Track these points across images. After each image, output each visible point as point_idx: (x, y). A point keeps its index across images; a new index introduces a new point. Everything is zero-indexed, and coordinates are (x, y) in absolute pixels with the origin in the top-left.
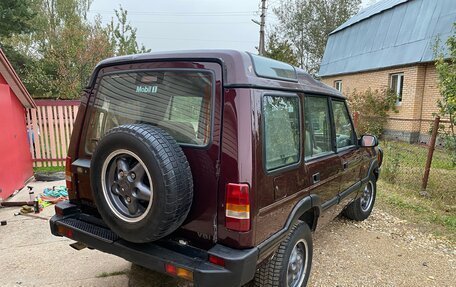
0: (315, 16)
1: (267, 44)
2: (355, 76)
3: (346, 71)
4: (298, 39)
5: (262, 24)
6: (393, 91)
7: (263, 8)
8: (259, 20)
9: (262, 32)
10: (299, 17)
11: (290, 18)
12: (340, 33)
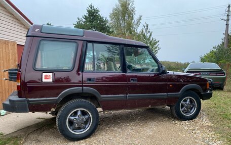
5: (228, 20)
7: (229, 11)
9: (227, 25)
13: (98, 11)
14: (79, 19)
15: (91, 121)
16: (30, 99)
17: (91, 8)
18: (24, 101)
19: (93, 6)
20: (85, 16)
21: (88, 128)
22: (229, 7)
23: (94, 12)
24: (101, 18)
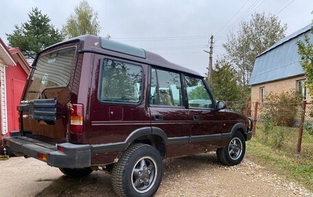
0: (252, 47)
1: (214, 66)
2: (273, 84)
3: (267, 80)
4: (241, 63)
5: (211, 53)
6: (300, 92)
7: (212, 43)
8: (209, 50)
9: (211, 58)
10: (241, 49)
11: (234, 50)
12: (263, 56)
13: (48, 21)
14: (17, 28)
15: (156, 174)
16: (94, 146)
17: (37, 14)
18: (87, 148)
19: (39, 10)
20: (26, 24)
21: (153, 184)
22: (212, 38)
23: (42, 21)
24: (54, 31)
